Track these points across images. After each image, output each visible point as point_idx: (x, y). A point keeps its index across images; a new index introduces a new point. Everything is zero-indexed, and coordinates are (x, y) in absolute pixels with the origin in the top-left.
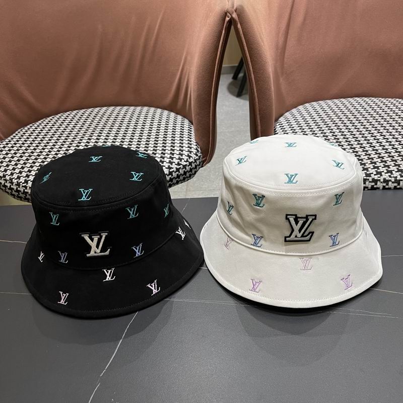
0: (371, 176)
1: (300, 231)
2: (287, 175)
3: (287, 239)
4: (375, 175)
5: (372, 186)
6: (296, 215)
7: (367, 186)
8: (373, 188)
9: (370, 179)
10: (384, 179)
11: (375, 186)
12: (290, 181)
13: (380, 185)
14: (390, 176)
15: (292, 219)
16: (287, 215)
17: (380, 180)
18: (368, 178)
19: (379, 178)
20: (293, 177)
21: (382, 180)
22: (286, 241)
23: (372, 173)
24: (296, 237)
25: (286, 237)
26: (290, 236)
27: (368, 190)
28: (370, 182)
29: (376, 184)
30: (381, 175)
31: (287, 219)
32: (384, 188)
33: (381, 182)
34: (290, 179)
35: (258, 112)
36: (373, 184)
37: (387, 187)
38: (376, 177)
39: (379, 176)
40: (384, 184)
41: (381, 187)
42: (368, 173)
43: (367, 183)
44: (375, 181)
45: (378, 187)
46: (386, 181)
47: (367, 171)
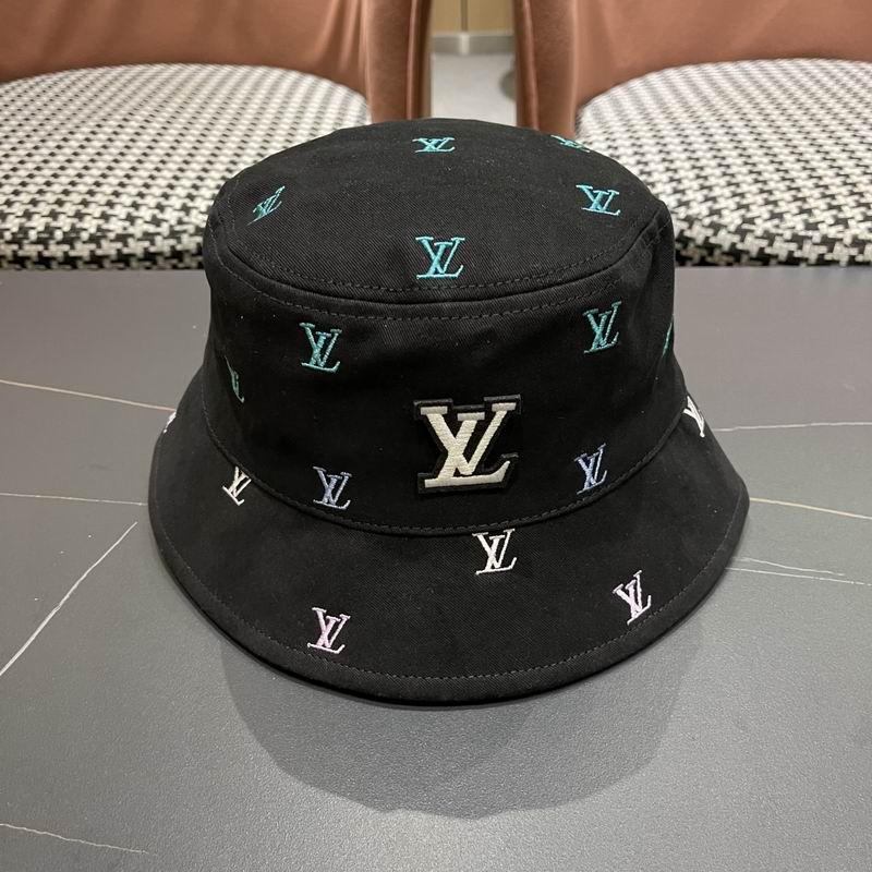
0: (817, 229)
4: (830, 226)
5: (821, 256)
7: (806, 256)
8: (821, 262)
9: (817, 236)
10: (855, 237)
11: (828, 257)
13: (841, 253)
17: (841, 240)
18: (810, 233)
19: (840, 236)
21: (848, 240)
23: (822, 222)
27: (809, 265)
28: (815, 244)
29: (831, 250)
30: (847, 226)
32: (852, 262)
33: (846, 246)
35: (531, 58)
36: (823, 249)
37: (860, 258)
38: (832, 232)
39: (841, 228)
40: (854, 252)
41: (844, 260)
42: (811, 220)
43: (807, 246)
44: (829, 242)
45: (836, 258)
46: (859, 243)
47: (810, 216)
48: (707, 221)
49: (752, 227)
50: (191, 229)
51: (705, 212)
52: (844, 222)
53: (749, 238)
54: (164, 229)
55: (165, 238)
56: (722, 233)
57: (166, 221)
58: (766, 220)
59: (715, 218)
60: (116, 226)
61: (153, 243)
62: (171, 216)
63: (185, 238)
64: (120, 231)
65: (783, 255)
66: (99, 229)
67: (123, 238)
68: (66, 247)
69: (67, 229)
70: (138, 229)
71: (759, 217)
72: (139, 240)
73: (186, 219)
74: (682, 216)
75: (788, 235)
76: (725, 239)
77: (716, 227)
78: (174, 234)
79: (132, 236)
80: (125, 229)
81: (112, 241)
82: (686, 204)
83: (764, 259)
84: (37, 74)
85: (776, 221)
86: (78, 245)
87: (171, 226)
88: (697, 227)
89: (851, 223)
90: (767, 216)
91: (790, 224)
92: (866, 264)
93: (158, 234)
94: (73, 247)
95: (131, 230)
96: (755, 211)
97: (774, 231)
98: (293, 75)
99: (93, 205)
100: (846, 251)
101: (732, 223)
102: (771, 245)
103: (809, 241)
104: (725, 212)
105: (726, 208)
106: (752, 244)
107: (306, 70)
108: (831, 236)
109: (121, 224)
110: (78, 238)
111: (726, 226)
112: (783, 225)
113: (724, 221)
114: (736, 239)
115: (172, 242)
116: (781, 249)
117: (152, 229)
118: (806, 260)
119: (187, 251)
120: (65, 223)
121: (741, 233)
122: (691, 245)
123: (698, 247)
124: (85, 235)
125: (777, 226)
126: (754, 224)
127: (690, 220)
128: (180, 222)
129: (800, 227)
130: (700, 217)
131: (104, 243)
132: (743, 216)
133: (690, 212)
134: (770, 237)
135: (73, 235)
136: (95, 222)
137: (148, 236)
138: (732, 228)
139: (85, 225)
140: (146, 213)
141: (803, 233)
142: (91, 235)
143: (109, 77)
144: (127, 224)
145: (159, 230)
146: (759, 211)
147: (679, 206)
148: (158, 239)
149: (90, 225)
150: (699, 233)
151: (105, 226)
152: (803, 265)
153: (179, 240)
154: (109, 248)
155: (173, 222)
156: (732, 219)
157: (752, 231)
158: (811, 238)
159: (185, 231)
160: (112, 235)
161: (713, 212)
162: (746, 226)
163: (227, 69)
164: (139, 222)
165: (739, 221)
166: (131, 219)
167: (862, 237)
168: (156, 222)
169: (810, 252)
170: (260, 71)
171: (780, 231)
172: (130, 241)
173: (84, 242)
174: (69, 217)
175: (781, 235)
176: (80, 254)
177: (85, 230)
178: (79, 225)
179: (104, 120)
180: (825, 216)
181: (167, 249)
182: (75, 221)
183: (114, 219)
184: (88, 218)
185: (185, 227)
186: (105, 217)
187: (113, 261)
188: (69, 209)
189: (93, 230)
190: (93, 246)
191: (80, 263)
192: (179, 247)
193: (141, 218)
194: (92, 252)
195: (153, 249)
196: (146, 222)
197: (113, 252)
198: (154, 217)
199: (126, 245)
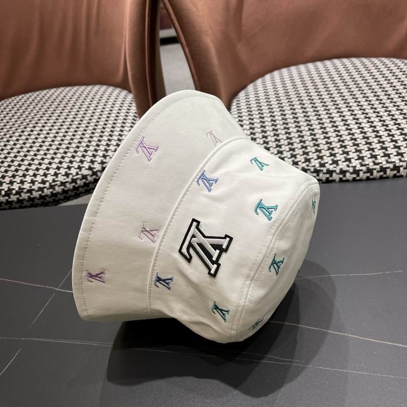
0: (325, 166)
4: (330, 164)
5: (327, 178)
7: (321, 178)
9: (325, 170)
10: (341, 170)
11: (331, 179)
13: (335, 177)
14: (348, 166)
17: (335, 171)
18: (322, 168)
19: (335, 169)
21: (338, 171)
23: (327, 163)
27: (324, 183)
28: (324, 173)
29: (331, 176)
30: (338, 165)
32: (341, 180)
36: (328, 176)
37: (344, 179)
38: (331, 168)
39: (335, 165)
40: (341, 176)
41: (338, 179)
42: (323, 162)
44: (330, 172)
45: (334, 179)
46: (343, 172)
47: (322, 160)
50: (58, 183)
52: (335, 162)
54: (47, 185)
55: (48, 189)
57: (48, 181)
58: (303, 163)
60: (27, 186)
61: (43, 192)
62: (50, 178)
63: (57, 188)
64: (28, 188)
66: (20, 188)
67: (30, 191)
68: (7, 198)
69: (6, 189)
70: (36, 187)
71: (300, 161)
72: (37, 191)
73: (56, 179)
75: (312, 169)
78: (52, 187)
79: (34, 190)
80: (31, 187)
81: (26, 193)
85: (307, 163)
86: (12, 196)
87: (50, 183)
89: (340, 162)
90: (303, 160)
91: (313, 164)
92: (347, 181)
93: (45, 187)
94: (9, 198)
95: (33, 187)
97: (306, 168)
99: (17, 177)
100: (337, 176)
103: (322, 172)
108: (331, 169)
109: (29, 185)
110: (11, 193)
112: (310, 165)
115: (51, 190)
117: (42, 186)
119: (58, 193)
120: (5, 187)
124: (14, 192)
125: (308, 166)
128: (54, 181)
129: (317, 165)
131: (23, 194)
134: (305, 170)
135: (9, 192)
136: (18, 185)
137: (41, 189)
139: (14, 187)
140: (39, 179)
141: (319, 169)
142: (16, 191)
144: (31, 185)
145: (45, 186)
146: (300, 158)
148: (45, 189)
149: (16, 187)
151: (22, 187)
153: (54, 189)
154: (25, 196)
155: (51, 181)
158: (322, 171)
159: (56, 185)
160: (25, 191)
164: (37, 183)
166: (33, 182)
167: (344, 169)
168: (43, 182)
171: (309, 168)
172: (33, 192)
173: (14, 195)
174: (7, 184)
175: (309, 170)
176: (13, 200)
177: (14, 189)
178: (11, 187)
179: (25, 128)
180: (328, 160)
181: (49, 193)
182: (10, 185)
183: (26, 183)
184: (15, 183)
185: (56, 183)
186: (22, 182)
187: (27, 201)
188: (7, 180)
189: (17, 189)
190: (18, 196)
191: (14, 203)
192: (54, 192)
193: (37, 181)
194: (18, 198)
195: (43, 194)
196: (39, 183)
197: (27, 198)
198: (43, 180)
199: (32, 194)
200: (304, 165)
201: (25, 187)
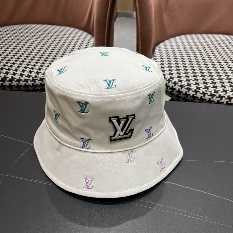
0: (218, 93)
1: (122, 130)
2: (106, 81)
3: (112, 138)
4: (222, 92)
5: (218, 101)
6: (118, 117)
7: (214, 100)
8: (218, 102)
9: (217, 95)
10: (229, 96)
11: (221, 101)
12: (109, 87)
13: (224, 100)
15: (115, 121)
16: (110, 118)
17: (224, 97)
19: (224, 95)
20: (112, 82)
21: (226, 97)
22: (111, 140)
23: (220, 91)
24: (119, 135)
25: (111, 137)
26: (114, 136)
27: (215, 103)
28: (217, 97)
29: (221, 99)
30: (227, 93)
31: (111, 121)
32: (227, 103)
34: (109, 84)
36: (219, 99)
37: (230, 102)
38: (222, 94)
39: (225, 93)
40: (228, 100)
41: (225, 102)
42: (216, 90)
43: (215, 98)
44: (221, 97)
45: (223, 102)
46: (229, 98)
47: (216, 89)
48: (186, 87)
49: (199, 90)
50: (39, 78)
51: (186, 84)
52: (225, 91)
53: (198, 94)
54: (31, 78)
55: (31, 81)
56: (191, 91)
57: (32, 76)
58: (203, 89)
59: (189, 86)
60: (17, 77)
61: (27, 82)
62: (33, 75)
63: (37, 81)
64: (18, 78)
65: (208, 99)
66: (12, 77)
67: (19, 81)
69: (3, 77)
70: (23, 78)
71: (201, 87)
72: (23, 81)
73: (37, 76)
74: (179, 85)
75: (209, 93)
76: (191, 93)
77: (189, 89)
78: (34, 80)
79: (21, 80)
80: (19, 78)
81: (15, 81)
82: (181, 81)
83: (202, 100)
84: (5, 26)
85: (206, 89)
87: (33, 78)
88: (183, 89)
89: (228, 92)
90: (203, 87)
91: (210, 91)
92: (231, 104)
93: (29, 80)
94: (4, 82)
95: (21, 78)
96: (201, 85)
97: (205, 92)
98: (77, 30)
99: (11, 70)
100: (226, 100)
101: (194, 88)
102: (204, 96)
103: (215, 96)
104: (192, 85)
105: (192, 84)
106: (199, 95)
107: (81, 29)
108: (221, 95)
109: (18, 76)
110: (6, 80)
111: (192, 89)
112: (208, 91)
113: (191, 88)
114: (194, 93)
115: (33, 82)
116: (207, 97)
117: (27, 78)
118: (214, 101)
119: (37, 85)
120: (2, 75)
121: (196, 92)
122: (181, 94)
123: (183, 94)
124: (8, 79)
125: (206, 91)
126: (200, 89)
127: (182, 86)
128: (36, 76)
129: (213, 92)
130: (185, 86)
131: (13, 82)
132: (197, 87)
133: (182, 84)
134: (204, 94)
135: (5, 79)
136: (11, 75)
137: (26, 80)
138: (193, 90)
139: (8, 76)
140: (26, 73)
141: (213, 94)
142: (9, 79)
143: (25, 28)
144: (20, 76)
145: (29, 79)
146: (202, 86)
147: (179, 82)
149: (10, 76)
150: (184, 90)
151: (14, 77)
152: (213, 103)
153: (35, 82)
154: (14, 83)
155: (34, 76)
156: (194, 87)
157: (199, 92)
158: (216, 95)
159: (37, 79)
160: (16, 80)
161: (188, 85)
162: (197, 90)
163: (59, 27)
164: (24, 76)
165: (195, 88)
166: (22, 75)
167: (230, 96)
168: (29, 76)
169: (215, 99)
170: (68, 28)
171: (207, 92)
172: (21, 81)
173: (7, 81)
174: (4, 73)
175: (207, 94)
176: (6, 84)
177: (8, 78)
178: (6, 76)
179: (20, 42)
180: (220, 89)
181: (31, 84)
182: (5, 75)
183: (17, 75)
184: (9, 74)
185: (37, 78)
186: (14, 74)
187: (16, 87)
188: (4, 71)
189: (10, 78)
190: (10, 83)
191: (6, 87)
192: (35, 84)
193: (24, 75)
194: (10, 84)
195: (27, 84)
196: (26, 76)
197: (16, 84)
198: (28, 75)
199: (19, 83)
200: (204, 90)
201: (16, 77)
